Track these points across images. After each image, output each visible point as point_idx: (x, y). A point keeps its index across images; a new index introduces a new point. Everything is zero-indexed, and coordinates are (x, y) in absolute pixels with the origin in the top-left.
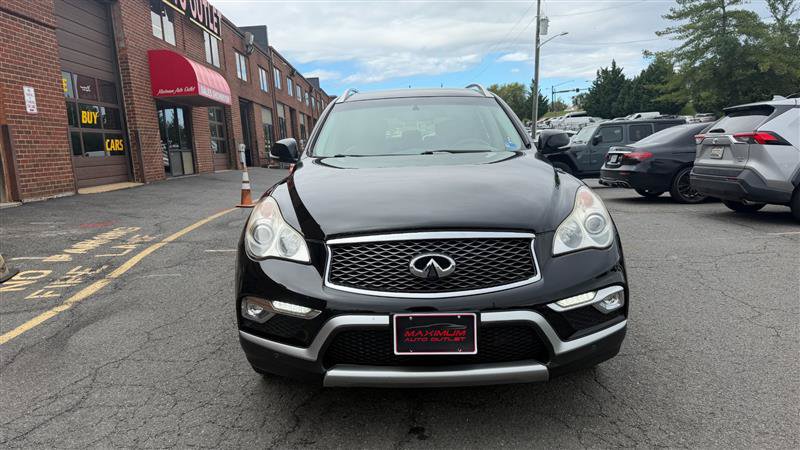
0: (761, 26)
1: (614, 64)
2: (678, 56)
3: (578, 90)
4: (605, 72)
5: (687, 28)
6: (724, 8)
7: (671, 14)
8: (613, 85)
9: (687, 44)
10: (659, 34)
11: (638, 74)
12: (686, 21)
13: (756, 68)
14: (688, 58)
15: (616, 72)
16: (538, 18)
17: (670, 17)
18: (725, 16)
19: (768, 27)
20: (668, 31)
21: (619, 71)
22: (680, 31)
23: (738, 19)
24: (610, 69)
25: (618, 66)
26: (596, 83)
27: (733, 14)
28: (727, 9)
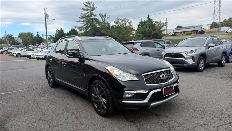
0: (100, 22)
1: (61, 28)
2: (83, 28)
3: (50, 35)
4: (59, 31)
5: (84, 21)
6: (92, 17)
7: (80, 17)
8: (62, 35)
9: (85, 25)
10: (78, 22)
11: (68, 32)
12: (84, 19)
13: (101, 32)
14: (85, 29)
15: (62, 31)
16: (45, 14)
17: (80, 18)
18: (93, 19)
19: (102, 23)
20: (80, 21)
21: (63, 31)
22: (83, 22)
23: (95, 20)
24: (60, 30)
25: (62, 29)
26: (56, 34)
27: (94, 19)
28: (93, 17)
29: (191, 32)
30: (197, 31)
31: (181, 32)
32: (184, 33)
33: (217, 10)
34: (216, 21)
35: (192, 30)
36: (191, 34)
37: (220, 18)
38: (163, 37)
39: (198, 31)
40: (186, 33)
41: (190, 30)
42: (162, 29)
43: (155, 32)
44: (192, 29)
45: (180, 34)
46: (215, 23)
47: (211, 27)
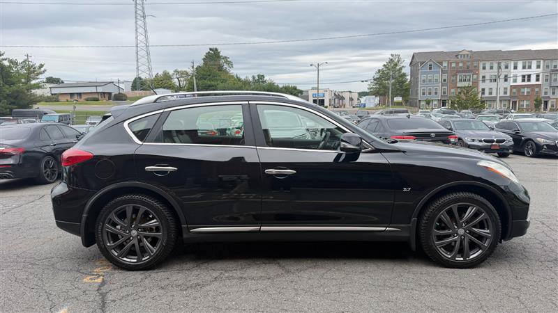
29: (96, 96)
30: (110, 94)
31: (72, 95)
32: (81, 98)
33: (142, 53)
34: (144, 76)
35: (98, 91)
36: (97, 100)
37: (150, 69)
38: (36, 104)
39: (113, 94)
40: (84, 97)
41: (93, 90)
42: (33, 82)
43: (14, 88)
44: (100, 90)
45: (69, 98)
46: (140, 78)
47: (134, 87)
